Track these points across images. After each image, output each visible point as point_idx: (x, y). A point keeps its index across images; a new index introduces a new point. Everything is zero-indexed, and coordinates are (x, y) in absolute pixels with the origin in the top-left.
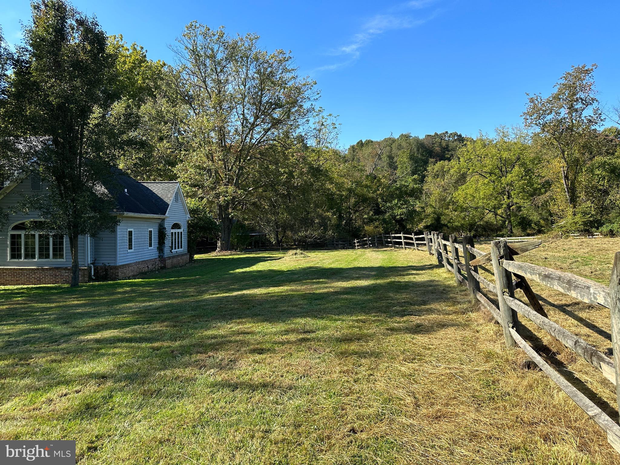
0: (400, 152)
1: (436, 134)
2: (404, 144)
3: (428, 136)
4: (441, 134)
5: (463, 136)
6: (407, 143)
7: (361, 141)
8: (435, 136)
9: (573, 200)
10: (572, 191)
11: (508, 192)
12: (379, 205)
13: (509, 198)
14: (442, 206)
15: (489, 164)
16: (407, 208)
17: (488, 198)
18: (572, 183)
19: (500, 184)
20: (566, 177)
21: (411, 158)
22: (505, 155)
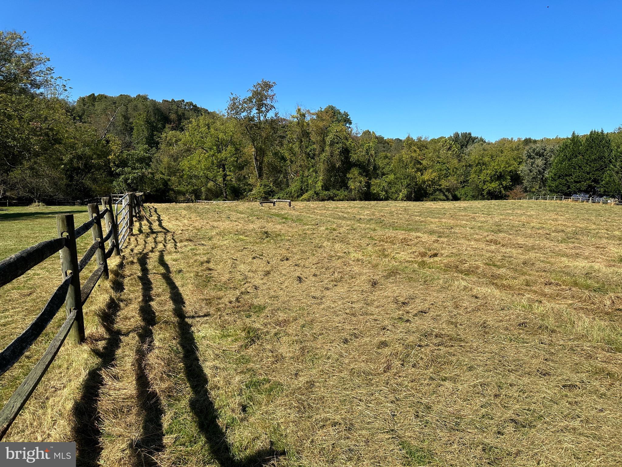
0: (135, 114)
1: (173, 100)
2: (140, 106)
3: (165, 101)
4: (178, 101)
5: (198, 106)
6: (144, 105)
7: (94, 94)
8: (172, 102)
9: (260, 175)
10: (260, 169)
11: (224, 166)
12: (111, 168)
13: (224, 171)
14: (171, 173)
15: (209, 141)
16: (137, 173)
17: (208, 169)
18: (261, 164)
19: (217, 158)
20: (256, 159)
21: (148, 122)
22: (221, 136)
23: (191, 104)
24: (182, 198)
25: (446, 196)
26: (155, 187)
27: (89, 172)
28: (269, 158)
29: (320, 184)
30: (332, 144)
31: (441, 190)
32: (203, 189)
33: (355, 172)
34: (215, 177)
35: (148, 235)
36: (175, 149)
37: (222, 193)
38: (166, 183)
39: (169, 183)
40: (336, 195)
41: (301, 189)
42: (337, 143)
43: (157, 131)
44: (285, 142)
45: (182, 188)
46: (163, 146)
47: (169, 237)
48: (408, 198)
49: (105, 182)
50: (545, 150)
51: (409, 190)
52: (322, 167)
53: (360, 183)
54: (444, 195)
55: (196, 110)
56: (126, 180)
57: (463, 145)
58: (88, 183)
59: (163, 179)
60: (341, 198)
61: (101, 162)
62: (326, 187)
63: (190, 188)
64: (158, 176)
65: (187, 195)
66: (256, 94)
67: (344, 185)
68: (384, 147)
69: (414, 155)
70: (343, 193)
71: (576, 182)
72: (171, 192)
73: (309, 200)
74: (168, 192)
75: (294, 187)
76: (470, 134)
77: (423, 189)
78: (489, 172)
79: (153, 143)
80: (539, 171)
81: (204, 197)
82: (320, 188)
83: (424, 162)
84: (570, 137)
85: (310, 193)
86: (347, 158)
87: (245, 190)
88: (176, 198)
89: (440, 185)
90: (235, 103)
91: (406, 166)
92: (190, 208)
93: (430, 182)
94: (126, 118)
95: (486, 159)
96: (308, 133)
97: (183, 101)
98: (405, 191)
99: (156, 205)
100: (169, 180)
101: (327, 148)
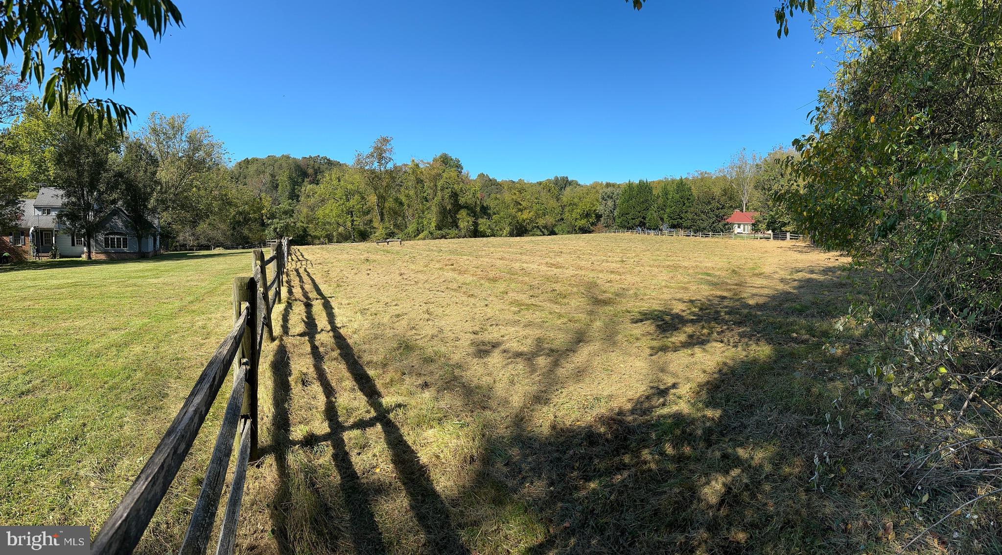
0: (280, 172)
1: (310, 157)
2: (284, 164)
3: (304, 158)
4: (314, 157)
5: (332, 159)
6: (287, 163)
7: (248, 159)
9: (382, 220)
10: (382, 215)
11: (352, 212)
12: (263, 221)
13: (352, 217)
14: (309, 221)
15: (339, 193)
16: (282, 223)
17: (339, 216)
18: (382, 209)
19: (346, 207)
20: (378, 205)
21: (290, 178)
22: (349, 187)
23: (326, 158)
24: (317, 241)
25: (542, 232)
26: (296, 233)
27: (247, 224)
28: (390, 203)
29: (433, 225)
30: (442, 190)
31: (538, 227)
32: (335, 234)
33: (463, 213)
34: (345, 222)
35: (297, 262)
36: (312, 201)
37: (351, 237)
38: (305, 230)
39: (307, 229)
40: (448, 234)
41: (418, 230)
42: (447, 188)
43: (298, 185)
44: (402, 189)
45: (317, 234)
46: (302, 199)
47: (309, 262)
48: (511, 235)
49: (258, 231)
50: (613, 194)
51: (511, 227)
52: (434, 209)
53: (468, 222)
54: (541, 231)
55: (330, 163)
56: (275, 229)
57: (562, 188)
58: (246, 232)
59: (303, 226)
60: (453, 236)
61: (257, 216)
62: (439, 228)
63: (324, 233)
64: (299, 224)
65: (322, 239)
66: (377, 149)
67: (455, 224)
68: (497, 189)
69: (514, 197)
70: (454, 231)
71: (633, 219)
72: (309, 237)
73: (424, 239)
74: (307, 237)
75: (411, 228)
76: (567, 178)
77: (524, 227)
78: (579, 211)
79: (294, 196)
80: (611, 210)
81: (335, 241)
82: (434, 228)
83: (524, 204)
84: (628, 182)
85: (426, 233)
86: (456, 201)
87: (371, 232)
88: (313, 241)
89: (537, 223)
90: (359, 160)
91: (508, 207)
92: (322, 248)
93: (528, 221)
94: (273, 176)
95: (576, 200)
96: (422, 181)
97: (319, 156)
98: (508, 229)
99: (298, 247)
100: (308, 227)
101: (439, 193)
